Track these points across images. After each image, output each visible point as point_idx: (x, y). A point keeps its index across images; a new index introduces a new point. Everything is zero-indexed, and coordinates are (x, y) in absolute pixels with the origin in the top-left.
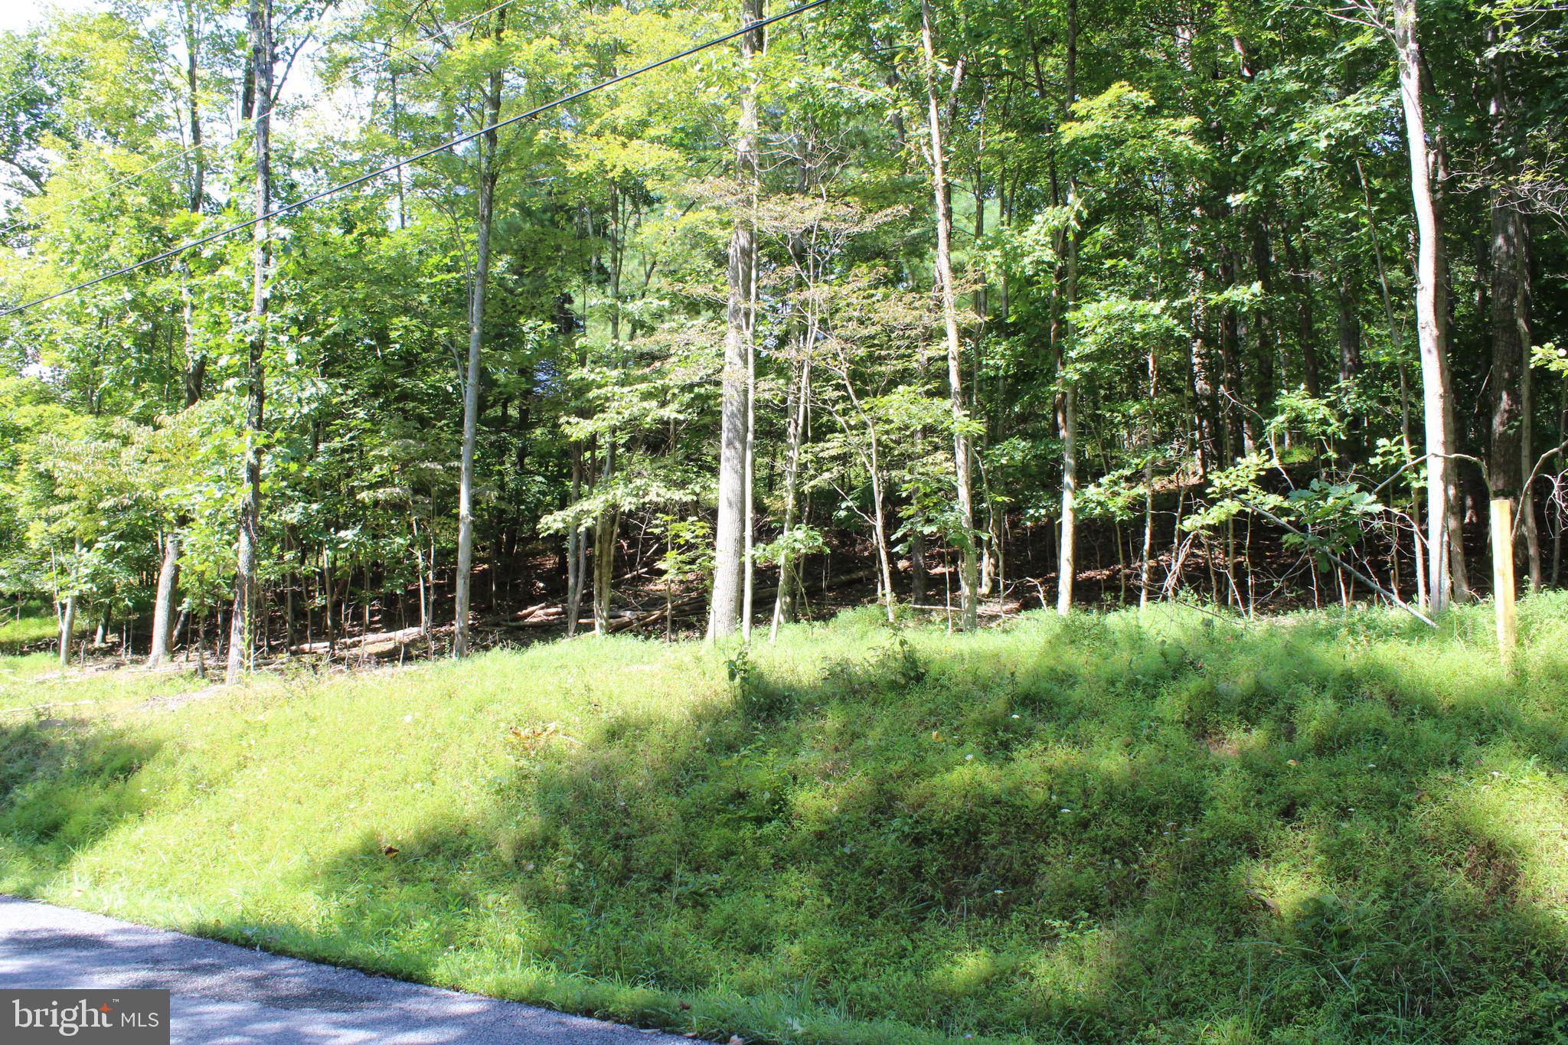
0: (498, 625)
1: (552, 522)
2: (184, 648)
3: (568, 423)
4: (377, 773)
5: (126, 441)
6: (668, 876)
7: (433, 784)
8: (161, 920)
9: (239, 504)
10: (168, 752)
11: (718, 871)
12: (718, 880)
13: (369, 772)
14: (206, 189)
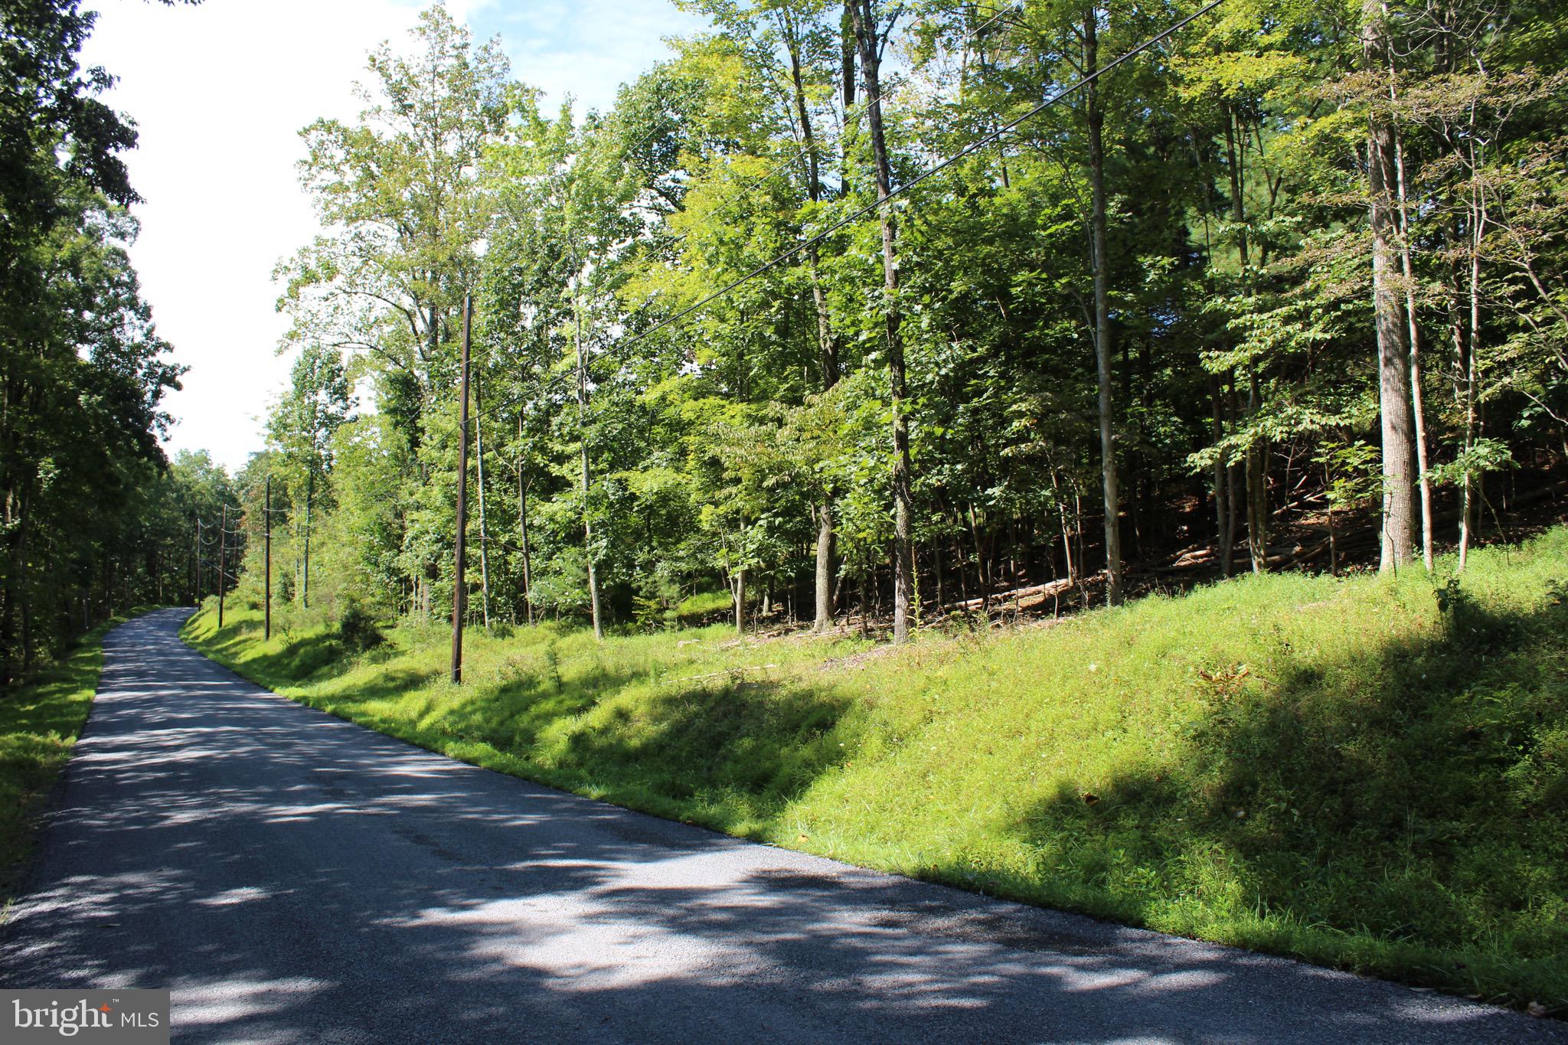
0: (1145, 571)
1: (1200, 459)
2: (843, 613)
3: (1209, 357)
4: (1066, 722)
5: (780, 422)
6: (1398, 823)
7: (1125, 731)
8: (885, 865)
9: (891, 470)
10: (858, 709)
11: (1458, 818)
12: (1461, 827)
13: (1057, 721)
14: (821, 179)
